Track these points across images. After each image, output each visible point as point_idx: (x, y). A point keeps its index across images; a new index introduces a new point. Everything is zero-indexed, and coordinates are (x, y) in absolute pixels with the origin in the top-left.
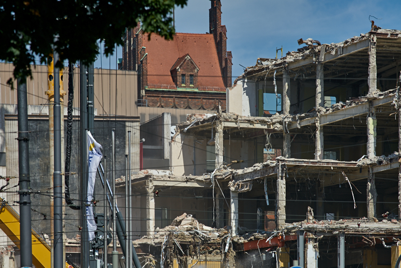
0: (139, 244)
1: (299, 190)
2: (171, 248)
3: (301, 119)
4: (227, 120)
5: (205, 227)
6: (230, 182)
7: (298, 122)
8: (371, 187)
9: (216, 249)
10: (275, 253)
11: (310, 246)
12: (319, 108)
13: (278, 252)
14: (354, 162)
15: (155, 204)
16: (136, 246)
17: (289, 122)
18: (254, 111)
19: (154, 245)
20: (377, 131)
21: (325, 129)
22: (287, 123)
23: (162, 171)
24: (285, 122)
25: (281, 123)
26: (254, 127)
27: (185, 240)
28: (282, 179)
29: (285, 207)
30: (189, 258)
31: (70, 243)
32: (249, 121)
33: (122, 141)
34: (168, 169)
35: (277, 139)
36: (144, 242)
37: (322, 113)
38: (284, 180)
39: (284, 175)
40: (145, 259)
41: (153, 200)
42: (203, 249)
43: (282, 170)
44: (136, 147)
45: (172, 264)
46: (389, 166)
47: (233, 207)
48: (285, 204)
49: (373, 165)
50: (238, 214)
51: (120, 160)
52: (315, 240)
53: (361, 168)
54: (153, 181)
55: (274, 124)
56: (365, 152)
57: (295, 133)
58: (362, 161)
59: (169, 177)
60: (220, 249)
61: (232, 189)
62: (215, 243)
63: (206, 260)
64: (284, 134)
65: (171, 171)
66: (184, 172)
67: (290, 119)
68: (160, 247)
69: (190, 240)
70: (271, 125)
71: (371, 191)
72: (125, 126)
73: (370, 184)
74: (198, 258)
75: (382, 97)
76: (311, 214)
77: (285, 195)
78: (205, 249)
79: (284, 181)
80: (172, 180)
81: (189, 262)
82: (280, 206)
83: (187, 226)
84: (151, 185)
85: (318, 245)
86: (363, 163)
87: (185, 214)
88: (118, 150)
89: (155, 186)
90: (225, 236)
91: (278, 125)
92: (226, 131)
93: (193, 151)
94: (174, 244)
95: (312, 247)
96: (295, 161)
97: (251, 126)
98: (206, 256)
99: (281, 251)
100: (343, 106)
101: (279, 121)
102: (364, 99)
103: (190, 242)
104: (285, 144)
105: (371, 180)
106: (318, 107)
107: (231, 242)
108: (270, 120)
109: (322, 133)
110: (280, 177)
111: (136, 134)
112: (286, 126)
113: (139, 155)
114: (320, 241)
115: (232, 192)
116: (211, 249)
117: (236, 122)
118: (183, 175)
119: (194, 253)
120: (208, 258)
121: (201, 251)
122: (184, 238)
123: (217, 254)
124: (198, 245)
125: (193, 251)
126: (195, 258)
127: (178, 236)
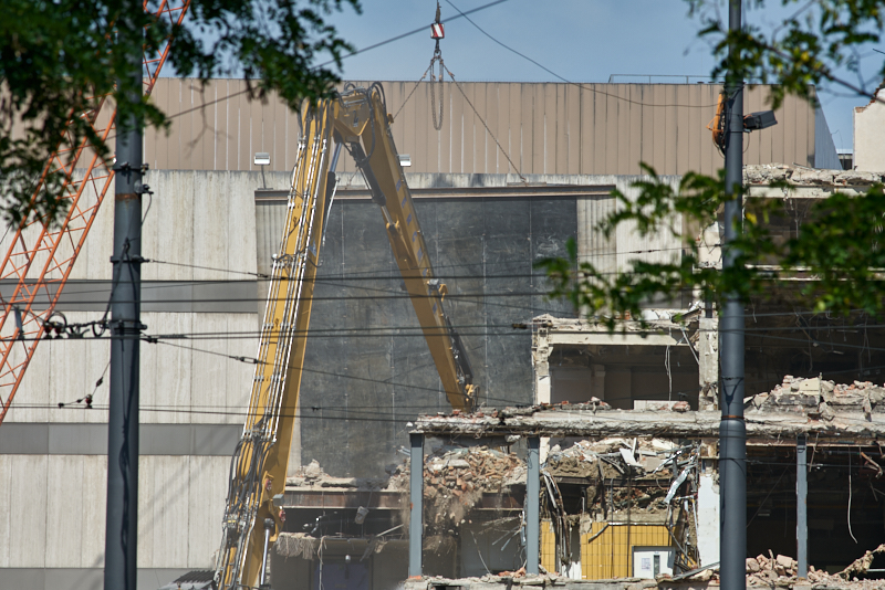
4: (756, 183)
9: (658, 494)
11: (706, 479)
27: (575, 475)
28: (709, 316)
30: (585, 521)
31: (325, 485)
38: (715, 318)
41: (547, 381)
42: (623, 495)
54: (550, 335)
62: (655, 481)
63: (629, 524)
69: (588, 474)
72: (574, 209)
74: (608, 519)
78: (626, 497)
79: (714, 322)
81: (584, 527)
84: (542, 343)
89: (555, 345)
95: (712, 482)
98: (629, 513)
103: (588, 478)
116: (645, 496)
119: (598, 506)
120: (635, 518)
121: (618, 500)
122: (576, 469)
123: (660, 508)
124: (610, 487)
125: (595, 501)
126: (600, 517)
127: (560, 464)
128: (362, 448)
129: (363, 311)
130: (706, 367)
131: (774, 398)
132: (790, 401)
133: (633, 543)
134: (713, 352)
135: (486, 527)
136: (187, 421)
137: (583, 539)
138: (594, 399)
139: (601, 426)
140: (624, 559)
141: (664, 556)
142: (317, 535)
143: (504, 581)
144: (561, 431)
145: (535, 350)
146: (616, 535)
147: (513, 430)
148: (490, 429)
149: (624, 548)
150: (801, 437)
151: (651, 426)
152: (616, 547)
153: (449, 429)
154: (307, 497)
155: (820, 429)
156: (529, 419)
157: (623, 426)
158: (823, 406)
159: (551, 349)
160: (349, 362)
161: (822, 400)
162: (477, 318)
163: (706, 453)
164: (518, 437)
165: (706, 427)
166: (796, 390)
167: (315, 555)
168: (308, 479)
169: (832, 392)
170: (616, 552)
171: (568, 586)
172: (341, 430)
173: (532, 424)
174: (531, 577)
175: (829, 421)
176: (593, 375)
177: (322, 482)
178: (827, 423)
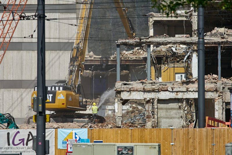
9: (182, 59)
11: (194, 55)
27: (160, 54)
28: (195, 12)
30: (163, 66)
31: (94, 58)
36: (145, 56)
42: (172, 59)
54: (153, 18)
62: (181, 56)
63: (174, 67)
69: (163, 54)
74: (169, 66)
79: (196, 14)
81: (162, 68)
84: (151, 20)
98: (174, 64)
103: (163, 55)
116: (178, 60)
119: (166, 62)
120: (176, 66)
121: (171, 61)
122: (160, 53)
123: (182, 63)
124: (169, 57)
125: (165, 61)
126: (166, 65)
127: (156, 52)
128: (104, 48)
129: (104, 12)
130: (194, 25)
131: (212, 33)
132: (216, 34)
133: (175, 72)
134: (196, 21)
135: (137, 68)
136: (58, 42)
137: (162, 71)
138: (165, 34)
139: (167, 41)
140: (173, 76)
141: (183, 75)
142: (92, 71)
143: (141, 82)
144: (156, 43)
145: (149, 22)
146: (171, 70)
147: (144, 43)
148: (137, 43)
150: (219, 43)
151: (180, 41)
152: (171, 73)
153: (127, 43)
154: (90, 61)
155: (224, 41)
156: (148, 40)
157: (172, 41)
158: (225, 35)
159: (153, 21)
160: (100, 26)
161: (225, 33)
162: (134, 13)
163: (194, 48)
164: (145, 45)
165: (194, 41)
166: (218, 31)
167: (92, 76)
168: (90, 56)
169: (227, 31)
170: (171, 74)
171: (158, 83)
172: (98, 44)
173: (148, 41)
174: (149, 81)
175: (227, 39)
176: (164, 28)
177: (94, 57)
178: (226, 39)
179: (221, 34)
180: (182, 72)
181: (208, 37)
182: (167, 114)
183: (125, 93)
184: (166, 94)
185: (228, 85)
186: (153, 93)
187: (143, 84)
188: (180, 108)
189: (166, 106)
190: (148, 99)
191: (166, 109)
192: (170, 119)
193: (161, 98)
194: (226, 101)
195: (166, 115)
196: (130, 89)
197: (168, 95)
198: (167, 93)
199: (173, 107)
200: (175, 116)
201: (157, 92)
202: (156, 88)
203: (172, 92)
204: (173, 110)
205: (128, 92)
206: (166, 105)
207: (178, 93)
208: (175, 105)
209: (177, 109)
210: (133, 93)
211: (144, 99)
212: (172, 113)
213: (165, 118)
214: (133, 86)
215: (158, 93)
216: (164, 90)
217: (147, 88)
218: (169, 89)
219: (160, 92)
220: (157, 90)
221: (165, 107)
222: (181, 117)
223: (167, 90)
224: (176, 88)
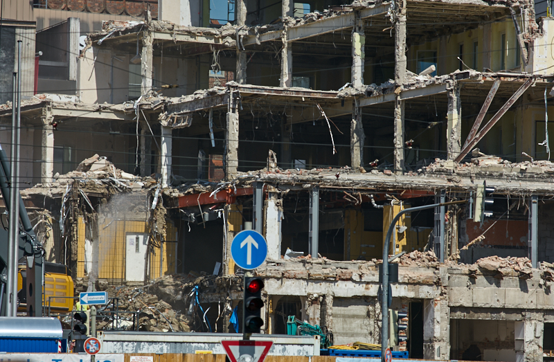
0: (30, 195)
1: (257, 128)
2: (75, 201)
3: (262, 32)
4: (158, 31)
5: (124, 174)
6: (161, 114)
7: (258, 36)
8: (356, 125)
9: (139, 204)
10: (221, 211)
11: (271, 203)
12: (287, 18)
13: (226, 210)
14: (334, 92)
15: (54, 141)
16: (25, 198)
17: (245, 36)
18: (197, 20)
19: (51, 196)
20: (365, 51)
21: (294, 46)
22: (242, 36)
23: (66, 96)
24: (240, 36)
25: (233, 36)
26: (196, 41)
27: (95, 192)
28: (234, 112)
29: (237, 149)
30: (101, 217)
32: (189, 33)
33: (10, 54)
34: (75, 94)
35: (227, 58)
36: (37, 192)
37: (291, 25)
38: (237, 113)
39: (237, 107)
40: (37, 215)
41: (52, 135)
43: (235, 100)
44: (29, 62)
45: (77, 224)
46: (382, 98)
47: (165, 149)
48: (237, 146)
49: (359, 96)
50: (171, 158)
51: (6, 80)
52: (279, 196)
53: (343, 100)
54: (52, 110)
55: (223, 37)
56: (349, 79)
57: (253, 51)
58: (344, 91)
59: (75, 105)
60: (144, 205)
61: (164, 123)
62: (138, 196)
63: (124, 220)
64: (238, 52)
65: (78, 97)
66: (96, 99)
67: (247, 32)
68: (60, 200)
69: (102, 191)
70: (220, 40)
71: (357, 131)
72: (14, 34)
73: (355, 122)
74: (114, 216)
75: (373, 6)
76: (273, 160)
77: (237, 133)
78: (123, 204)
79: (237, 115)
80: (79, 109)
81: (101, 220)
82: (230, 148)
83: (98, 172)
84: (49, 115)
85: (282, 202)
86: (346, 93)
87: (97, 156)
88: (4, 65)
90: (153, 187)
91: (230, 40)
92: (157, 45)
93: (110, 71)
94: (80, 196)
95: (274, 204)
96: (252, 88)
97: (192, 40)
98: (124, 214)
99: (230, 209)
100: (319, 17)
101: (231, 33)
102: (348, 8)
103: (102, 194)
104: (239, 65)
105: (356, 116)
106: (285, 17)
107: (161, 195)
108: (218, 33)
109: (291, 52)
110: (231, 110)
111: (30, 45)
112: (241, 40)
113: (33, 74)
114: (286, 197)
115: (164, 127)
116: (132, 204)
117: (171, 34)
118: (95, 103)
119: (108, 209)
120: (128, 217)
123: (140, 211)
126: (109, 215)
127: (86, 185)
131: (432, 170)
132: (440, 172)
133: (126, 230)
137: (100, 227)
140: (121, 238)
141: (141, 237)
143: (302, 261)
146: (118, 225)
149: (121, 233)
152: (118, 232)
155: (452, 186)
158: (454, 175)
159: (53, 118)
164: (310, 185)
166: (442, 166)
169: (456, 167)
170: (118, 235)
171: (332, 264)
174: (315, 260)
178: (456, 184)
179: (448, 173)
180: (141, 231)
181: (426, 177)
182: (345, 326)
183: (272, 281)
184: (347, 288)
185: (455, 272)
186: (323, 284)
187: (304, 265)
188: (368, 315)
189: (344, 310)
190: (315, 295)
191: (344, 316)
192: (349, 337)
193: (339, 295)
194: (452, 305)
195: (343, 328)
196: (283, 274)
197: (352, 289)
198: (350, 284)
199: (355, 313)
200: (359, 330)
201: (332, 282)
202: (331, 275)
203: (360, 283)
204: (356, 319)
205: (278, 279)
206: (343, 308)
207: (370, 286)
208: (361, 309)
209: (364, 317)
210: (287, 283)
211: (306, 295)
212: (354, 325)
213: (341, 336)
214: (287, 269)
215: (333, 284)
216: (345, 278)
217: (315, 273)
218: (354, 278)
219: (337, 281)
220: (334, 277)
221: (342, 313)
222: (371, 333)
223: (351, 279)
224: (367, 275)
